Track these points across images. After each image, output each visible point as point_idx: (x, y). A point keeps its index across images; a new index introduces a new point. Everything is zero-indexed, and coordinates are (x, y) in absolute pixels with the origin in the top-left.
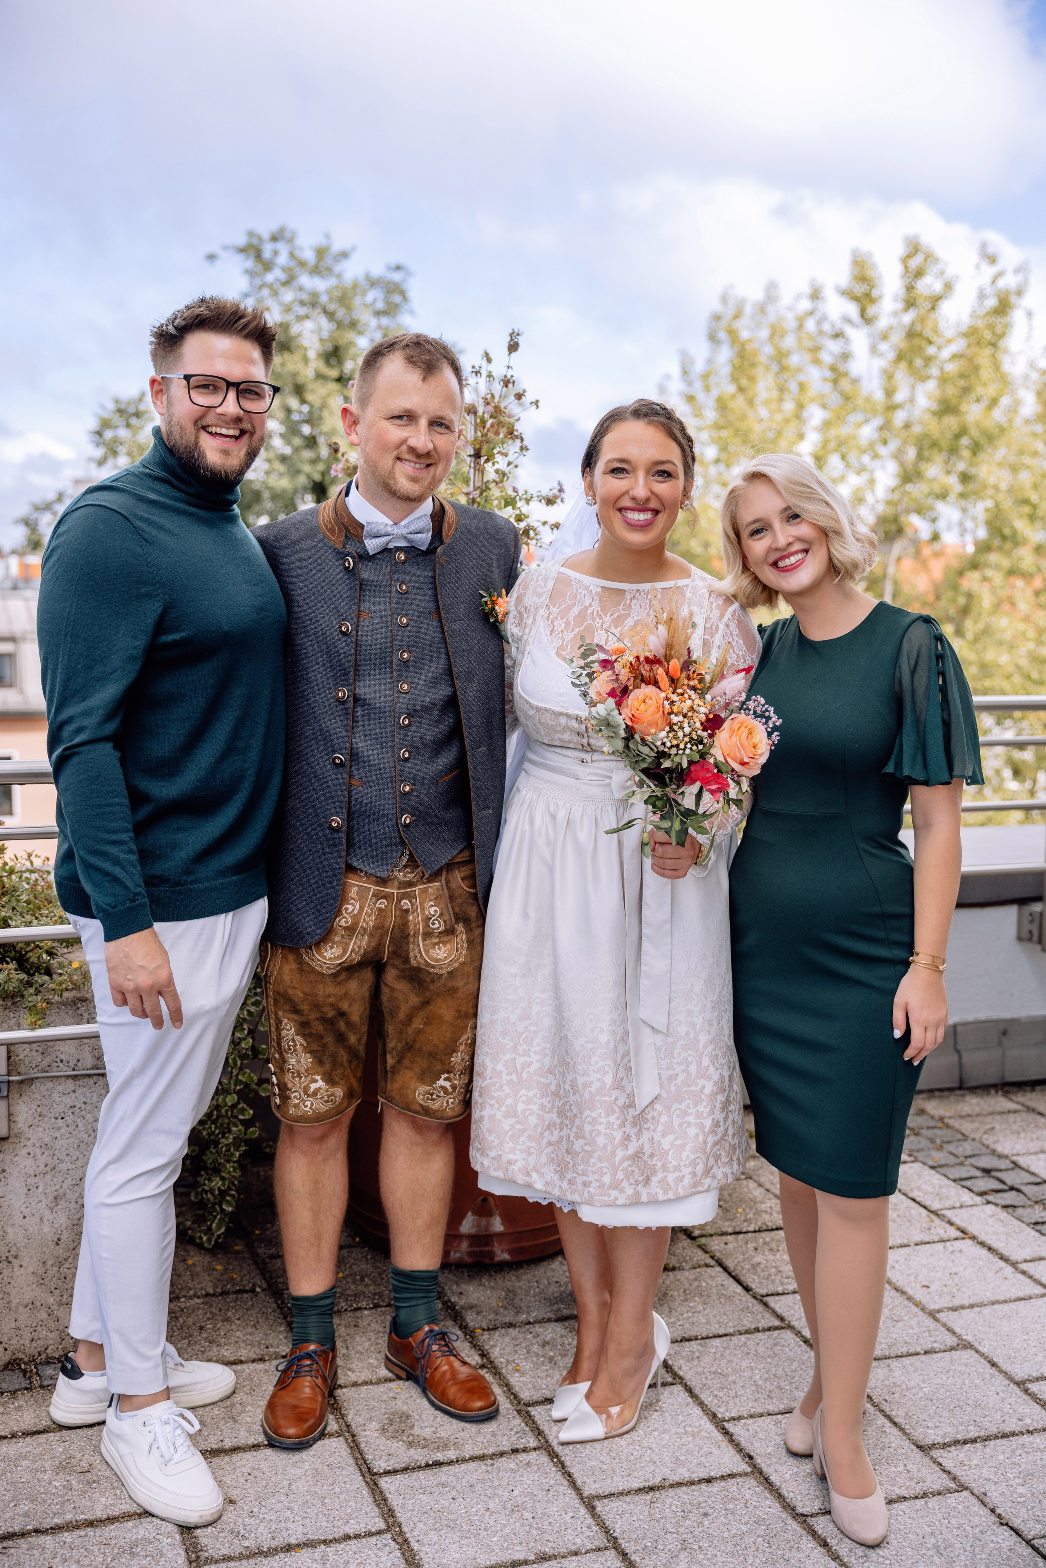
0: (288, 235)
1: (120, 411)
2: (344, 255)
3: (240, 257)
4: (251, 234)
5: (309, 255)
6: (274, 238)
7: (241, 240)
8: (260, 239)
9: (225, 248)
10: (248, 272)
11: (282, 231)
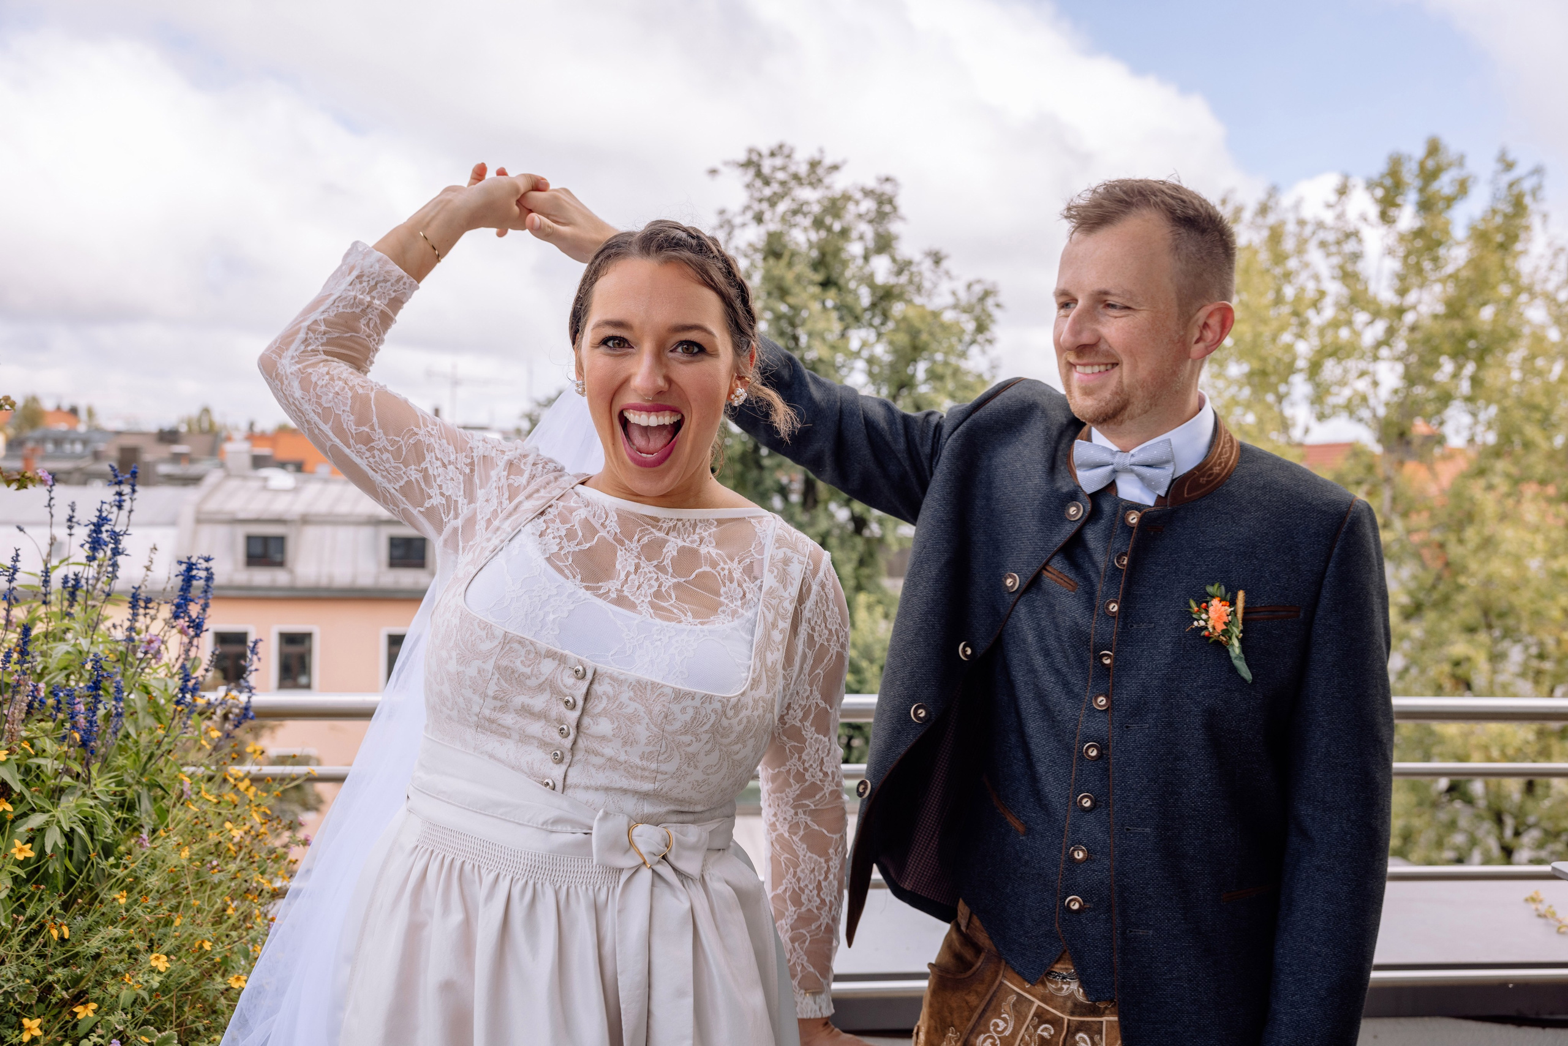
0: (786, 151)
2: (835, 168)
3: (738, 172)
4: (751, 151)
5: (803, 170)
6: (773, 154)
7: (742, 157)
8: (760, 155)
9: (726, 163)
10: (748, 186)
11: (781, 147)
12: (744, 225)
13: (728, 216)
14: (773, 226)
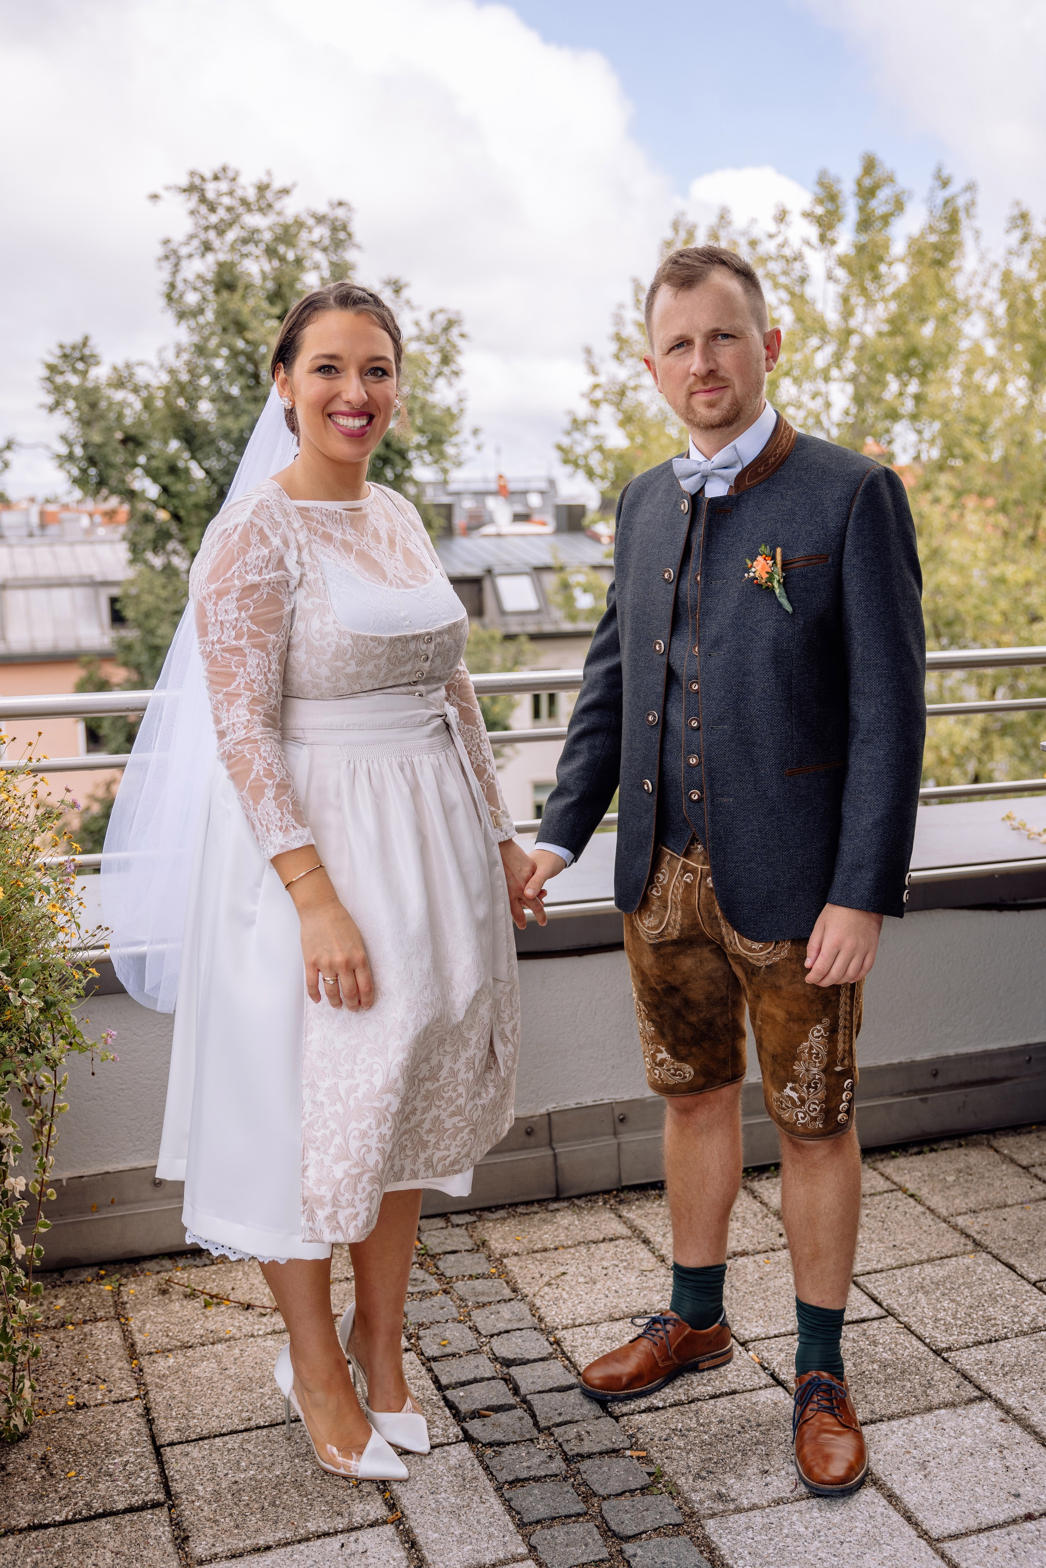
0: (231, 174)
1: (65, 356)
2: (285, 191)
3: (182, 197)
4: (192, 174)
5: (251, 194)
6: (216, 178)
7: (184, 181)
8: (203, 179)
9: (167, 188)
10: (192, 213)
11: (224, 169)
12: (190, 256)
13: (173, 245)
14: (222, 257)
